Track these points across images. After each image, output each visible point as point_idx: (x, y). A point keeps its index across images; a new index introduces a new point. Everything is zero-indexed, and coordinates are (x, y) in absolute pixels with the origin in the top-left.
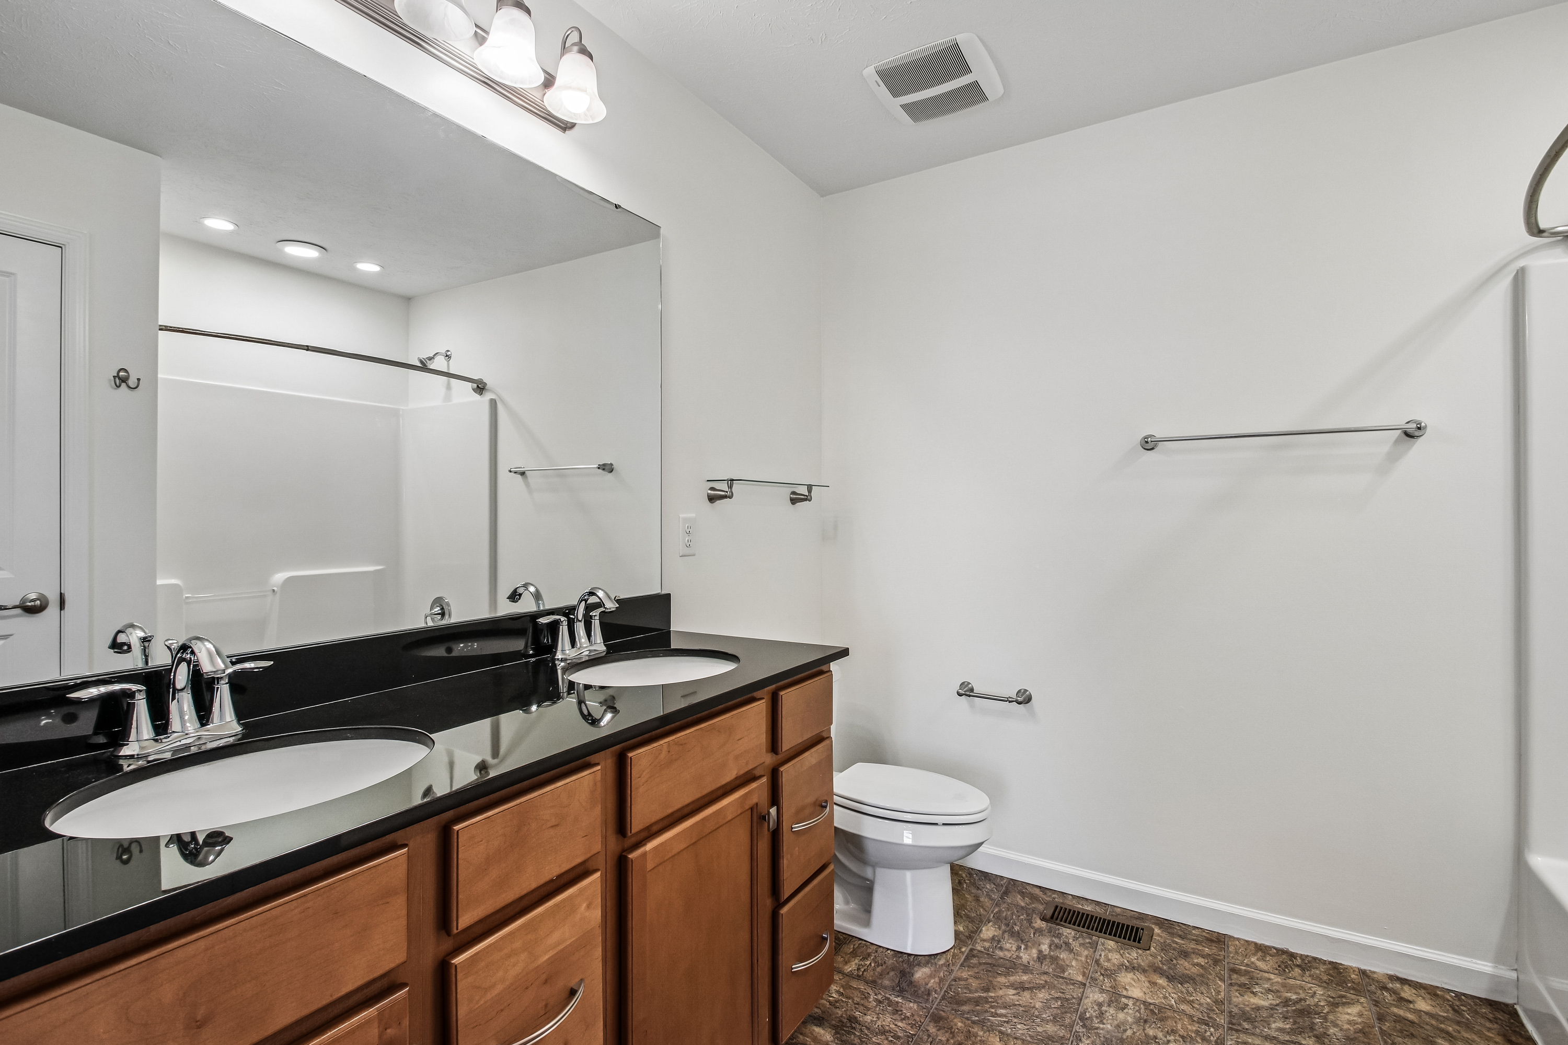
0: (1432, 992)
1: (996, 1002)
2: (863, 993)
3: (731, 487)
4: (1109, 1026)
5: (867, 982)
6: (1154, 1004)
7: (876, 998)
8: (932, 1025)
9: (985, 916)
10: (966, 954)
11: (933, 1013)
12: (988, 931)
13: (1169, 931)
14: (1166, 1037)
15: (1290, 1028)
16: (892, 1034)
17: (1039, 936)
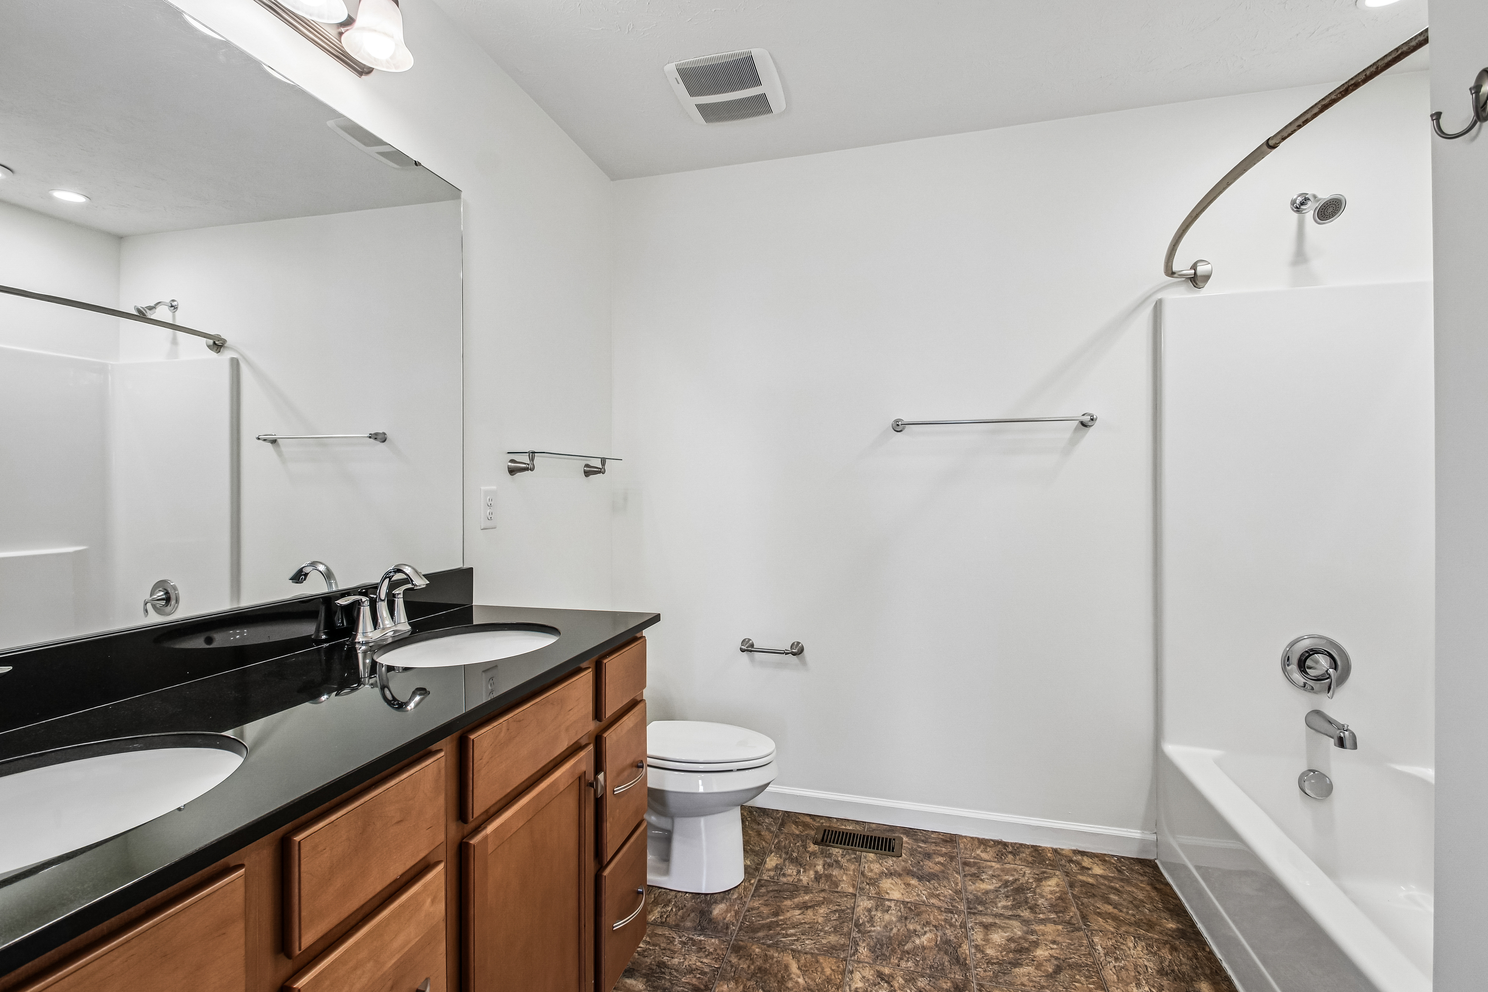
0: (1101, 858)
1: (785, 923)
2: (668, 938)
3: (532, 459)
4: (879, 928)
5: (671, 927)
6: (911, 902)
7: (680, 941)
8: (733, 956)
9: (767, 848)
10: (755, 885)
11: (733, 944)
12: (772, 861)
13: (914, 838)
14: (923, 929)
15: (1011, 904)
16: (699, 972)
17: (814, 858)
